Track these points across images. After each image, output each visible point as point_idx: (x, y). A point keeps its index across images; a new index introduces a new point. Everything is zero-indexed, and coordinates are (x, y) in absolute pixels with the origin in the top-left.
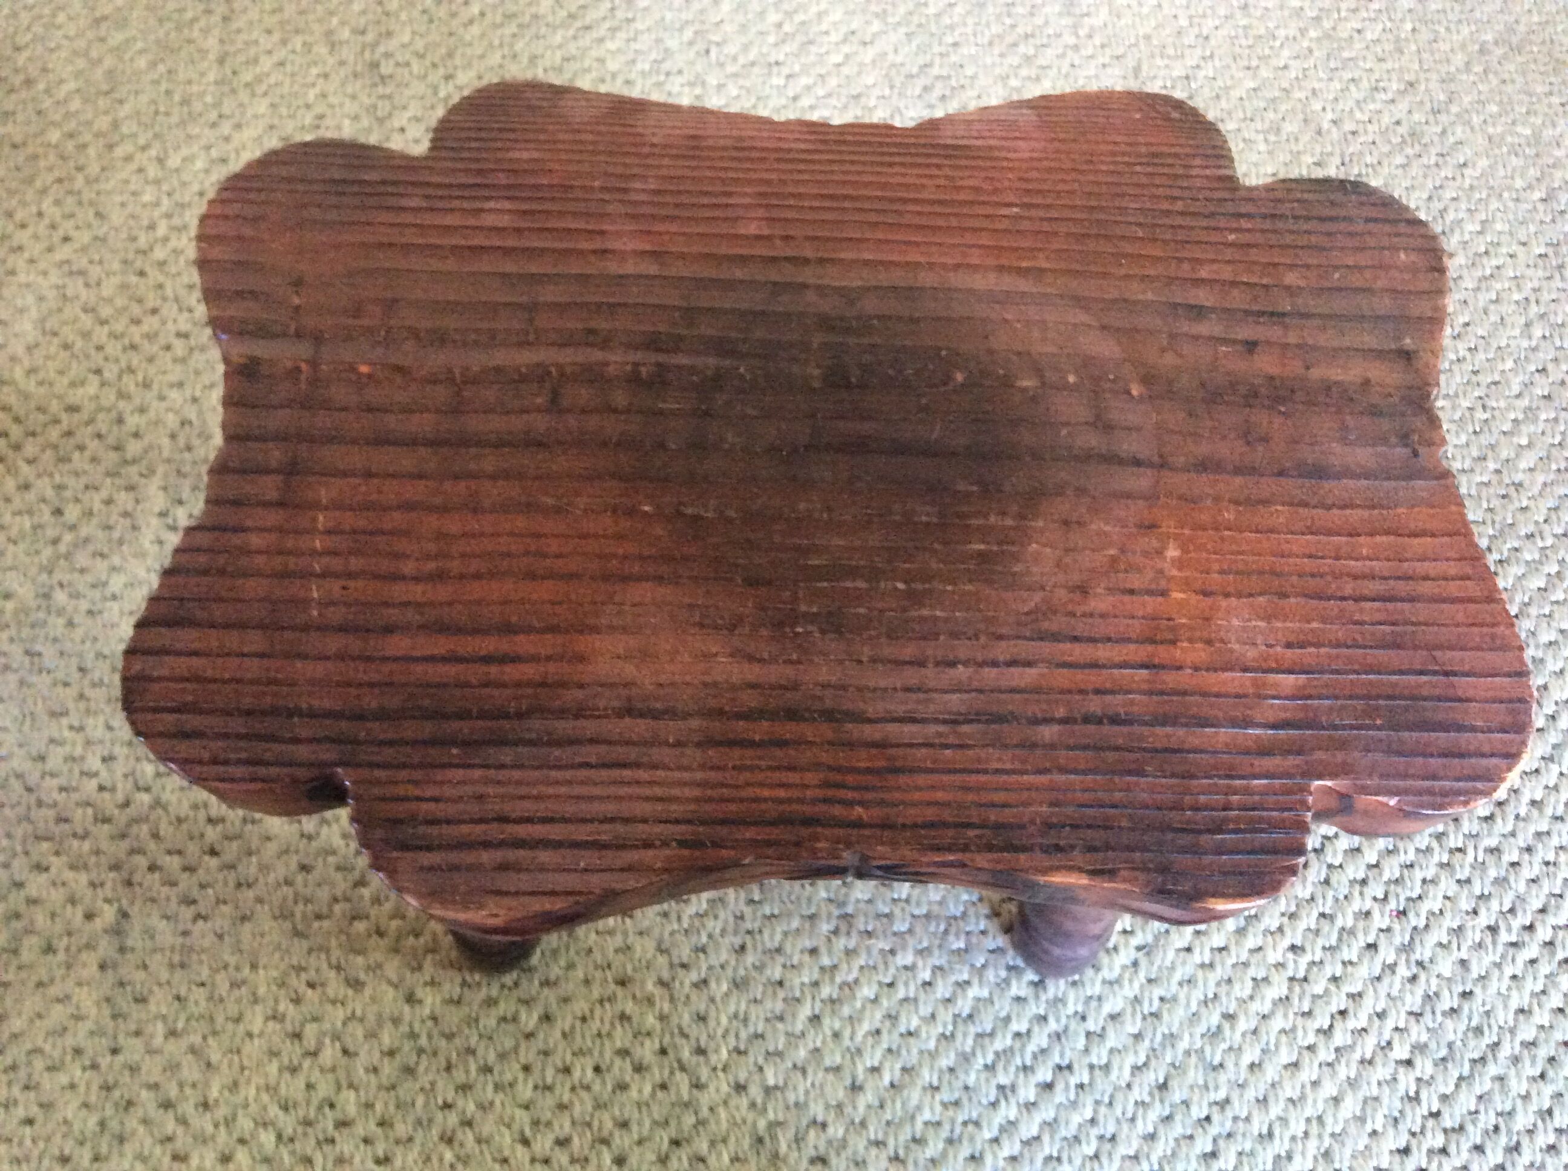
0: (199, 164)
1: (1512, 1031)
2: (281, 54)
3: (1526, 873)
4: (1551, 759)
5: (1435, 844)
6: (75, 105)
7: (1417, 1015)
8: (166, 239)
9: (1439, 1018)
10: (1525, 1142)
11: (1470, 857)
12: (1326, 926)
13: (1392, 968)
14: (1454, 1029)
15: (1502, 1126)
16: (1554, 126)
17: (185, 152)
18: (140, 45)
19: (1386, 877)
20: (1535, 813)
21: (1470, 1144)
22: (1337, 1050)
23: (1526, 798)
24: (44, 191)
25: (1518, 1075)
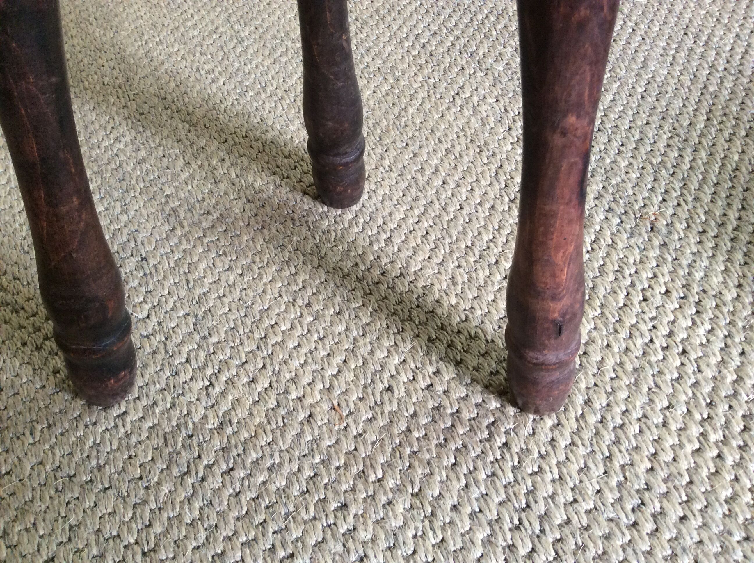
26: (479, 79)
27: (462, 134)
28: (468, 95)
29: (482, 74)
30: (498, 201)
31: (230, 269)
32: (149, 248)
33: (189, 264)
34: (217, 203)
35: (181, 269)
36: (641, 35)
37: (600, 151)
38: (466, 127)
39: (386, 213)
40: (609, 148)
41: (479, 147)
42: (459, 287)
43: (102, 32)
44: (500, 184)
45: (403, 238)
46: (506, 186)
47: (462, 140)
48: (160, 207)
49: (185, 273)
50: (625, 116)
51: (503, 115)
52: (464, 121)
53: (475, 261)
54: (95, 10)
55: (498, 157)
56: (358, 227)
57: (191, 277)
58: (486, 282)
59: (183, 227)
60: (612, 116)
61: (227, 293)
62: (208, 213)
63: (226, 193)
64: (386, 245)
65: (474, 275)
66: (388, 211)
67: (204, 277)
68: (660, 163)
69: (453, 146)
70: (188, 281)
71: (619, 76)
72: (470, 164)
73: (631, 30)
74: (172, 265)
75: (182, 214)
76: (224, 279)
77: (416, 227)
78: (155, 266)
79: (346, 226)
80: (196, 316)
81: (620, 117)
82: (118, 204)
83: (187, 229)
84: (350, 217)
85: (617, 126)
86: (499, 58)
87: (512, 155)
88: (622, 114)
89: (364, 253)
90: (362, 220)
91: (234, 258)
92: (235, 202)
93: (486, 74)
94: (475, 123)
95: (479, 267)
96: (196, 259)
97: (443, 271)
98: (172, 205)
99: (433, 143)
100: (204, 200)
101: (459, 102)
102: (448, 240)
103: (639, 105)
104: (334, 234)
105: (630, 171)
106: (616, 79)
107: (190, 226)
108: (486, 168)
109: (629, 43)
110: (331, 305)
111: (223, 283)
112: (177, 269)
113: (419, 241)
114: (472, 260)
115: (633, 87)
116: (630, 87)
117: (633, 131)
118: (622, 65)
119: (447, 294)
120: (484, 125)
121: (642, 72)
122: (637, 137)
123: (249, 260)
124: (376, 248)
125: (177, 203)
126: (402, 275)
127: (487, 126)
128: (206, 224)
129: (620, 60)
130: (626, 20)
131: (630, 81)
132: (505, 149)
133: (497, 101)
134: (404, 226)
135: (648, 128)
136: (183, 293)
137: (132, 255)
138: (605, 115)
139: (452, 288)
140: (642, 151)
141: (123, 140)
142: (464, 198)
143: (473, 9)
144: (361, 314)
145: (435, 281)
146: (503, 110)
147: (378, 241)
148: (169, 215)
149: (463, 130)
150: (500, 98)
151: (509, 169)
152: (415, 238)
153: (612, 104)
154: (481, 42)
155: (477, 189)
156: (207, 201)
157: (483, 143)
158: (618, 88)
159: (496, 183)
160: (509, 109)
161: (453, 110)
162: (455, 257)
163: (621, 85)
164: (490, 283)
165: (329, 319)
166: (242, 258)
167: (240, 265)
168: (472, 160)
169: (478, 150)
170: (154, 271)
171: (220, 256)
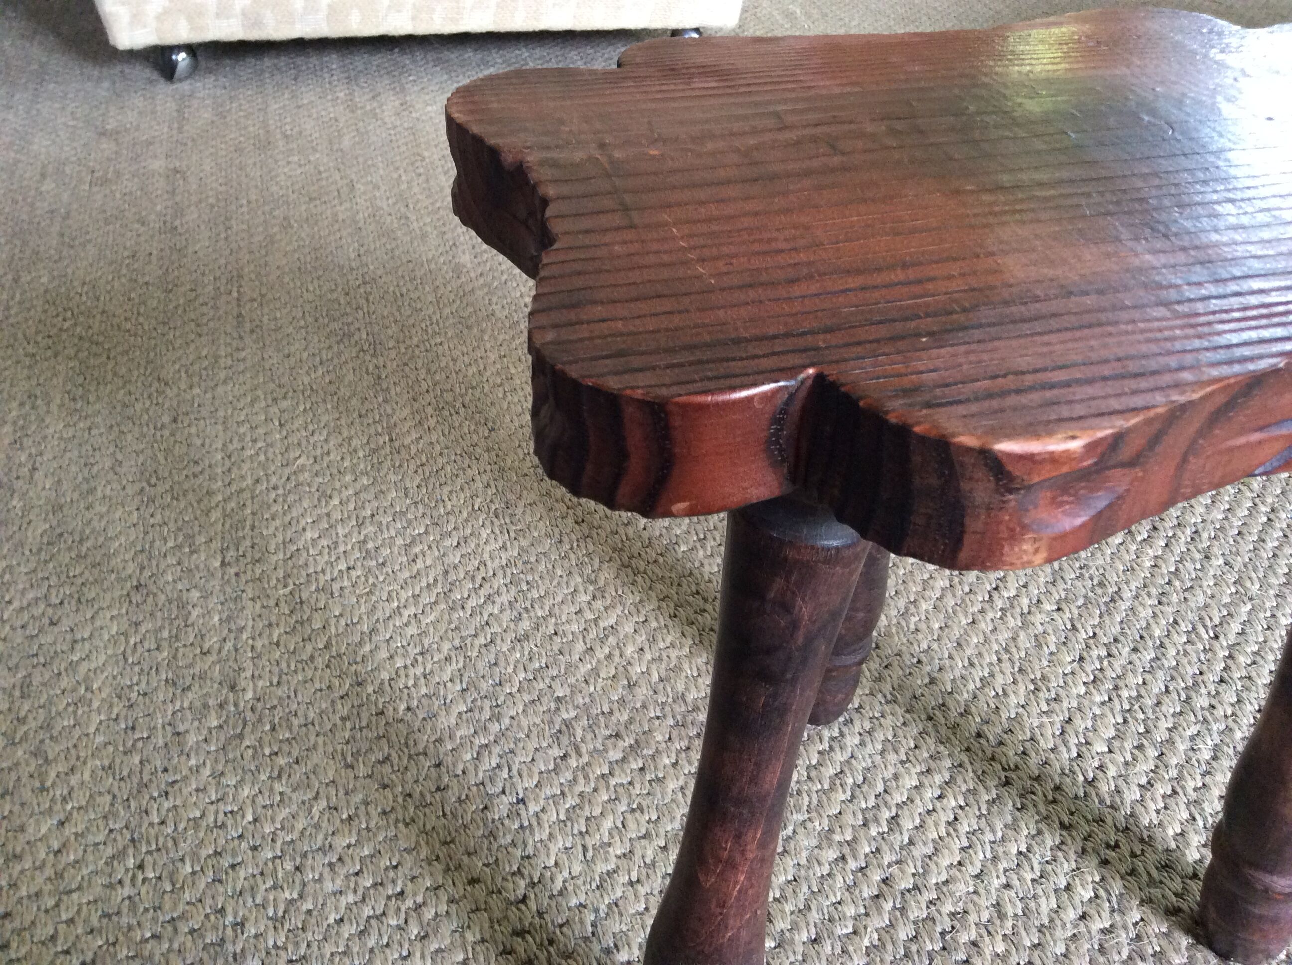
1: (1127, 583)
9: (1069, 582)
10: (1166, 641)
15: (1145, 634)
21: (1127, 649)
22: (1001, 609)
25: (1144, 605)
27: (1005, 657)
28: (1013, 593)
31: (647, 836)
32: (530, 783)
33: (587, 819)
34: (631, 721)
35: (576, 825)
36: (1282, 530)
37: (1226, 716)
38: (1012, 645)
39: (888, 774)
40: (1239, 713)
41: (1033, 682)
42: (1009, 924)
43: (472, 428)
44: (1068, 750)
45: (917, 822)
46: (1079, 755)
47: (1007, 665)
48: (547, 717)
49: (581, 833)
50: (1262, 662)
51: (1070, 634)
52: (1007, 634)
53: (1033, 880)
54: (463, 391)
55: (1065, 704)
56: (844, 792)
57: (589, 842)
58: (1051, 920)
59: (579, 754)
60: (1242, 660)
61: (643, 878)
62: (617, 735)
63: (644, 706)
64: (891, 830)
65: (1032, 905)
66: (891, 770)
67: (609, 845)
69: (992, 675)
70: (585, 849)
71: (1249, 594)
72: (1021, 710)
73: (1265, 519)
74: (562, 817)
75: (579, 733)
76: (638, 853)
77: (938, 805)
78: (537, 815)
79: (826, 786)
80: (596, 911)
81: (1254, 663)
82: (487, 704)
83: (585, 758)
84: (832, 771)
85: (1249, 678)
87: (1086, 703)
88: (1258, 659)
89: (855, 840)
90: (850, 781)
91: (654, 818)
92: (657, 722)
94: (1025, 641)
95: (1041, 893)
96: (597, 812)
97: (982, 891)
98: (565, 716)
99: (960, 665)
100: (611, 713)
101: (999, 603)
102: (989, 837)
104: (806, 799)
106: (1246, 599)
107: (590, 754)
108: (1045, 719)
109: (1263, 541)
110: (802, 925)
111: (637, 859)
112: (569, 824)
113: (943, 833)
114: (1029, 876)
115: (1273, 616)
116: (1268, 614)
118: (1253, 575)
119: (990, 933)
120: (1039, 646)
124: (873, 832)
125: (573, 714)
126: (916, 887)
127: (1045, 649)
128: (615, 755)
129: (1250, 567)
130: (1257, 500)
131: (1268, 605)
132: (1074, 691)
133: (1059, 609)
134: (917, 801)
136: (577, 869)
137: (504, 792)
138: (1231, 657)
139: (998, 922)
141: (498, 600)
144: (851, 948)
145: (971, 907)
146: (1069, 626)
147: (876, 820)
148: (560, 731)
149: (1007, 651)
150: (1064, 606)
151: (1083, 726)
152: (936, 825)
153: (1241, 639)
156: (617, 714)
157: (1039, 676)
158: (1249, 613)
159: (1063, 749)
160: (1079, 626)
161: (990, 615)
162: (1001, 867)
163: (1252, 609)
164: (1058, 922)
165: (800, 949)
166: (664, 820)
167: (662, 832)
168: (1023, 702)
169: (1032, 687)
170: (535, 824)
171: (633, 811)
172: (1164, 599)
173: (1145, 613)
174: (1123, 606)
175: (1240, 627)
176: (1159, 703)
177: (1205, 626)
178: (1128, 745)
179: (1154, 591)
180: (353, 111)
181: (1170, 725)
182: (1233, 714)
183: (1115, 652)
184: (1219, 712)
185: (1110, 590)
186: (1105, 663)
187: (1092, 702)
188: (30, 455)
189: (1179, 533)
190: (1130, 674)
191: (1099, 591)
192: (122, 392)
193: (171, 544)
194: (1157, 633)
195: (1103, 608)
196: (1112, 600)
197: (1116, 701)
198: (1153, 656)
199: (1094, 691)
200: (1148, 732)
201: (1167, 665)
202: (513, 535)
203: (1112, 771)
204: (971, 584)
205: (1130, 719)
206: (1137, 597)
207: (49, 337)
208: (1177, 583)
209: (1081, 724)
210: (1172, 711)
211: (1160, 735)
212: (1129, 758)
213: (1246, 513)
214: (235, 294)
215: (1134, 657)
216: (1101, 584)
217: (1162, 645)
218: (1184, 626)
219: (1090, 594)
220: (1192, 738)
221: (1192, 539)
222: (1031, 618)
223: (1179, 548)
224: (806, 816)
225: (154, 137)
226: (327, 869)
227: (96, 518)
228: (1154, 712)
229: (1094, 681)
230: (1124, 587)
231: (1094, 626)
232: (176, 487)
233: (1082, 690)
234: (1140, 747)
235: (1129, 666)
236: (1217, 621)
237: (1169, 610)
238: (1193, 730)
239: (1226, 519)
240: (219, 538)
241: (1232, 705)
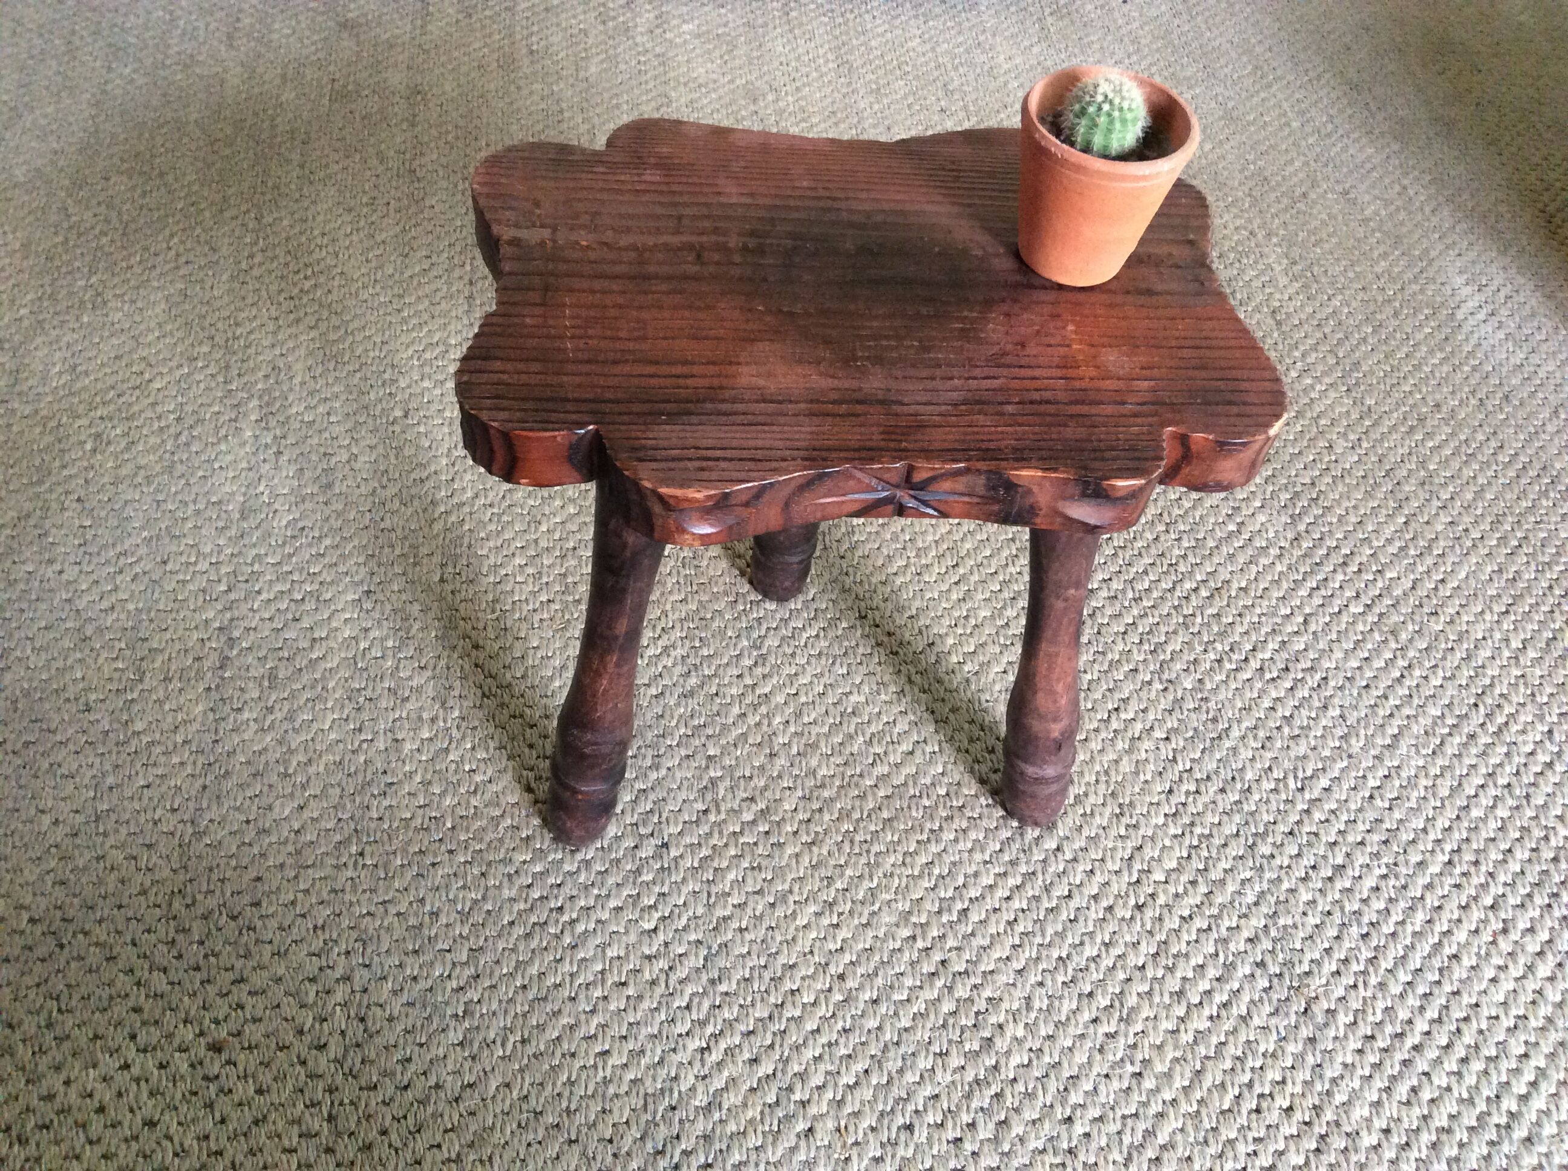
0: (285, 223)
1: (1240, 721)
2: (347, 162)
3: (1240, 629)
4: (1251, 562)
5: (1173, 611)
6: (195, 188)
7: (1170, 712)
8: (260, 264)
9: (1186, 713)
10: (1254, 786)
11: (1199, 620)
12: (1100, 658)
13: (1149, 683)
14: (1195, 721)
15: (1237, 776)
16: (1221, 217)
17: (275, 215)
18: (242, 155)
19: (1140, 630)
20: (1242, 593)
21: (1215, 788)
22: (1115, 731)
23: (1235, 585)
24: (172, 236)
25: (1246, 747)
26: (1153, 695)
27: (1103, 778)
28: (1131, 715)
29: (1161, 687)
30: (1121, 902)
31: (759, 892)
32: (675, 829)
33: (716, 870)
34: (766, 788)
35: (705, 874)
36: (1409, 688)
38: (1113, 768)
39: (970, 870)
40: (1294, 866)
41: (1120, 805)
42: (1033, 1015)
44: (1130, 874)
45: (983, 916)
46: (1138, 881)
47: (1102, 787)
48: (698, 772)
49: (708, 881)
50: (1334, 821)
51: (1168, 765)
52: (1112, 756)
53: (1064, 983)
55: (1141, 832)
56: (930, 880)
57: (714, 890)
58: (1068, 1019)
59: (719, 812)
60: (1317, 816)
61: (751, 927)
62: (752, 799)
63: (780, 776)
64: (959, 920)
65: (1057, 1003)
66: (974, 868)
67: (729, 894)
68: (1355, 913)
69: (1086, 795)
70: (709, 895)
71: (1350, 751)
72: (1101, 831)
73: (1398, 674)
74: (696, 865)
75: (722, 792)
76: (751, 904)
77: (1004, 905)
78: (675, 859)
79: (916, 873)
80: (710, 948)
81: (1327, 821)
83: (723, 816)
84: (924, 861)
85: (1316, 835)
86: (1192, 667)
87: (1160, 833)
88: (1333, 817)
89: (928, 923)
90: (936, 871)
92: (788, 792)
93: (1166, 689)
94: (1126, 766)
95: (1066, 994)
96: (725, 864)
97: (1019, 985)
98: (712, 774)
100: (751, 778)
101: (1115, 725)
102: (1038, 940)
103: (1360, 810)
104: (897, 881)
105: (1310, 913)
106: (1344, 756)
107: (728, 812)
108: (1119, 844)
110: (868, 987)
111: (749, 911)
112: (700, 871)
113: (1001, 931)
114: (1061, 979)
115: (1364, 777)
116: (1361, 774)
117: (1337, 849)
118: (1362, 732)
119: (1015, 1020)
120: (1137, 773)
121: (1387, 754)
122: (1339, 860)
123: (786, 887)
124: (944, 919)
125: (719, 774)
126: (966, 972)
127: (1142, 776)
128: (747, 817)
129: (1363, 724)
131: (1364, 765)
132: (1154, 821)
133: (1167, 739)
134: (988, 900)
135: (1358, 853)
136: (700, 911)
137: (652, 835)
138: (1308, 811)
139: (1024, 1012)
140: (1339, 885)
142: (1078, 882)
143: (1182, 568)
144: (901, 1013)
145: (1006, 996)
146: (1170, 757)
147: (950, 910)
148: (706, 787)
149: (1107, 773)
150: (1172, 736)
151: (1150, 855)
152: (997, 922)
153: (1325, 795)
154: (1175, 632)
155: (1098, 873)
156: (756, 780)
157: (1127, 801)
158: (1343, 770)
159: (1126, 873)
160: (1180, 758)
161: (1103, 735)
162: (1040, 967)
163: (1347, 767)
164: (1073, 1022)
165: (861, 1006)
166: (778, 881)
167: (773, 891)
168: (1105, 824)
169: (1118, 811)
170: (673, 866)
171: (753, 868)
172: (1268, 744)
173: (1246, 754)
174: (1227, 744)
175: (1328, 783)
176: (1225, 845)
177: (1296, 777)
178: (1184, 878)
179: (1261, 734)
180: (604, 23)
181: (1228, 867)
182: (1289, 867)
183: (1203, 789)
184: (1278, 861)
185: (1221, 727)
186: (1191, 799)
187: (1166, 834)
188: (275, 437)
189: (1308, 678)
190: (1209, 814)
191: (1210, 725)
192: (358, 375)
193: (398, 552)
194: (1249, 775)
195: (1208, 744)
196: (1220, 738)
197: (1188, 835)
198: (1237, 798)
199: (1171, 824)
200: (1206, 870)
201: (1246, 808)
202: (695, 587)
203: (1161, 900)
204: (1095, 701)
205: (1194, 856)
206: (1243, 737)
207: (292, 298)
208: (1286, 730)
209: (1149, 852)
210: (1234, 853)
211: (1215, 874)
212: (1181, 890)
213: (1383, 664)
214: (468, 268)
215: (1219, 797)
216: (1215, 720)
217: (1249, 789)
218: (1277, 774)
219: (1201, 728)
220: (1243, 882)
221: (1319, 686)
222: (1137, 743)
223: (1303, 692)
224: (893, 897)
225: (397, 37)
226: (506, 879)
227: (334, 515)
228: (1218, 853)
229: (1174, 815)
230: (1235, 726)
231: (1193, 760)
232: (404, 491)
233: (1161, 820)
234: (1193, 883)
235: (1211, 806)
236: (1309, 773)
237: (1269, 755)
238: (1248, 874)
239: (1359, 668)
240: (439, 552)
241: (1291, 857)
